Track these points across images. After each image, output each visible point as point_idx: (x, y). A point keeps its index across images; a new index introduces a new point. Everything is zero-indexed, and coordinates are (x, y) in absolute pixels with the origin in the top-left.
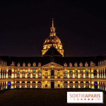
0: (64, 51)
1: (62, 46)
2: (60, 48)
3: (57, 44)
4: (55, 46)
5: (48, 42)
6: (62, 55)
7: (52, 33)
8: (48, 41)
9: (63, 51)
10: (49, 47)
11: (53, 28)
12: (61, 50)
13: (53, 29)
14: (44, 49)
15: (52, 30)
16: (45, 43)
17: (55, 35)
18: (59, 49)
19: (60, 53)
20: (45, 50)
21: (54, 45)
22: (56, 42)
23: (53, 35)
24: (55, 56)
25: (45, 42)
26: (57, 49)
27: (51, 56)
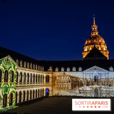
1: (106, 47)
3: (100, 44)
4: (98, 47)
6: (107, 58)
7: (93, 31)
8: (90, 42)
9: (108, 52)
10: (91, 49)
11: (94, 26)
12: (105, 51)
14: (85, 51)
15: (93, 29)
16: (86, 45)
17: (97, 34)
18: (103, 50)
19: (105, 55)
21: (96, 46)
22: (98, 42)
23: (95, 34)
24: (98, 59)
25: (86, 43)
26: (101, 50)
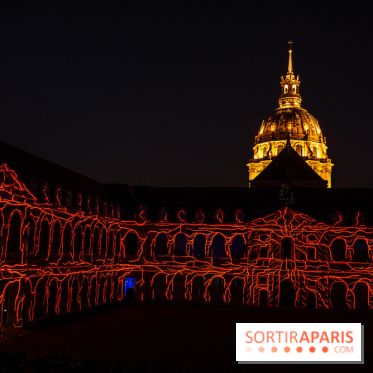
0: (333, 168)
1: (325, 148)
2: (319, 155)
3: (306, 138)
4: (299, 147)
5: (273, 133)
6: (327, 182)
7: (286, 95)
8: (273, 129)
9: (330, 166)
10: (275, 152)
11: (290, 77)
12: (322, 161)
13: (292, 81)
14: (256, 157)
15: (286, 86)
16: (261, 138)
17: (297, 103)
18: (313, 158)
19: (319, 174)
20: (258, 161)
21: (293, 143)
22: (301, 131)
23: (292, 103)
24: (299, 185)
25: (261, 132)
26: (307, 158)
27: (283, 186)
